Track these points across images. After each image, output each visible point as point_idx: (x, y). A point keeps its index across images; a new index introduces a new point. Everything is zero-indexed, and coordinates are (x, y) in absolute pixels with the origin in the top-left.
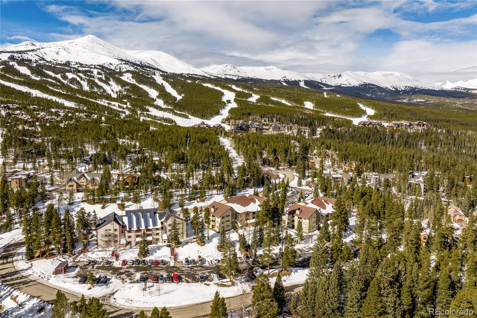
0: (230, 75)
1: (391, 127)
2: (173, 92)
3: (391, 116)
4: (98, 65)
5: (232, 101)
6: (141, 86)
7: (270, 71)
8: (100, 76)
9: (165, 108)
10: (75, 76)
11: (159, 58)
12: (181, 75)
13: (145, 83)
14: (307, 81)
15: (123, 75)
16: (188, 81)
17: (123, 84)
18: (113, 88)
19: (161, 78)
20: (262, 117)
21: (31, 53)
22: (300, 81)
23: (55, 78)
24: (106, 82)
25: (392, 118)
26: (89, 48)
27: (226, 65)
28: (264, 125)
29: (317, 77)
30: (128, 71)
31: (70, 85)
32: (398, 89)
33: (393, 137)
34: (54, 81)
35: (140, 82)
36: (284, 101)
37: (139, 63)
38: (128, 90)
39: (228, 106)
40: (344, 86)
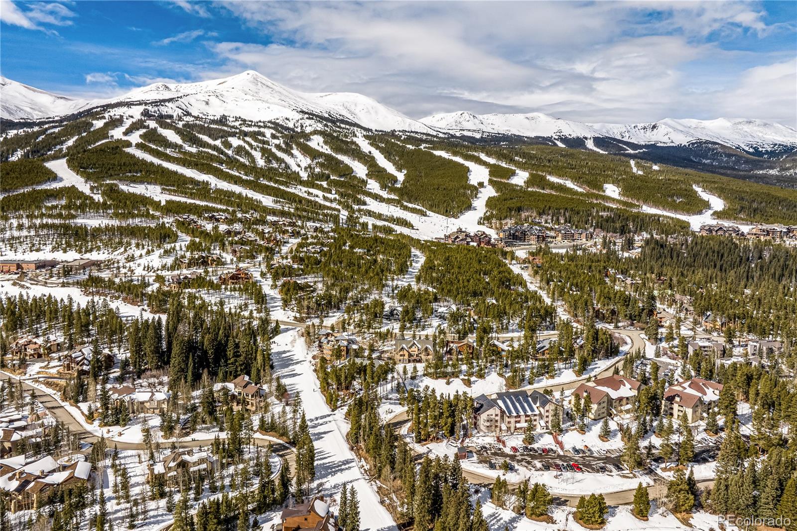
0: (469, 130)
1: (755, 234)
2: (390, 168)
3: (754, 213)
4: (268, 122)
5: (486, 183)
6: (340, 157)
7: (534, 121)
8: (277, 142)
9: (388, 199)
10: (241, 143)
11: (356, 105)
12: (393, 134)
13: (345, 152)
14: (598, 138)
15: (309, 140)
16: (408, 146)
17: (312, 154)
18: (298, 160)
19: (367, 141)
20: (540, 214)
21: (170, 105)
22: (586, 138)
23: (215, 148)
24: (288, 151)
25: (754, 215)
26: (252, 93)
27: (462, 112)
28: (547, 228)
29: (615, 131)
30: (315, 132)
31: (238, 157)
32: (760, 149)
33: (760, 258)
34: (215, 153)
35: (338, 150)
36: (570, 184)
37: (327, 116)
38: (322, 165)
39: (481, 192)
40: (662, 145)
